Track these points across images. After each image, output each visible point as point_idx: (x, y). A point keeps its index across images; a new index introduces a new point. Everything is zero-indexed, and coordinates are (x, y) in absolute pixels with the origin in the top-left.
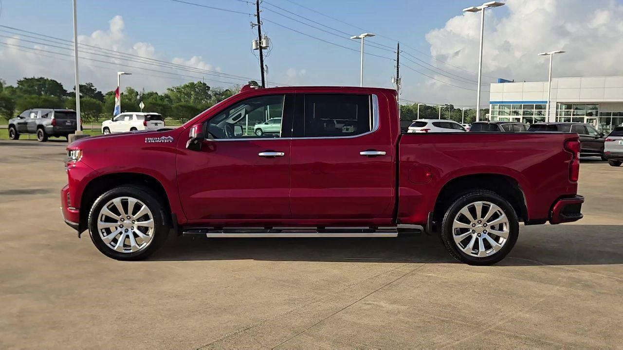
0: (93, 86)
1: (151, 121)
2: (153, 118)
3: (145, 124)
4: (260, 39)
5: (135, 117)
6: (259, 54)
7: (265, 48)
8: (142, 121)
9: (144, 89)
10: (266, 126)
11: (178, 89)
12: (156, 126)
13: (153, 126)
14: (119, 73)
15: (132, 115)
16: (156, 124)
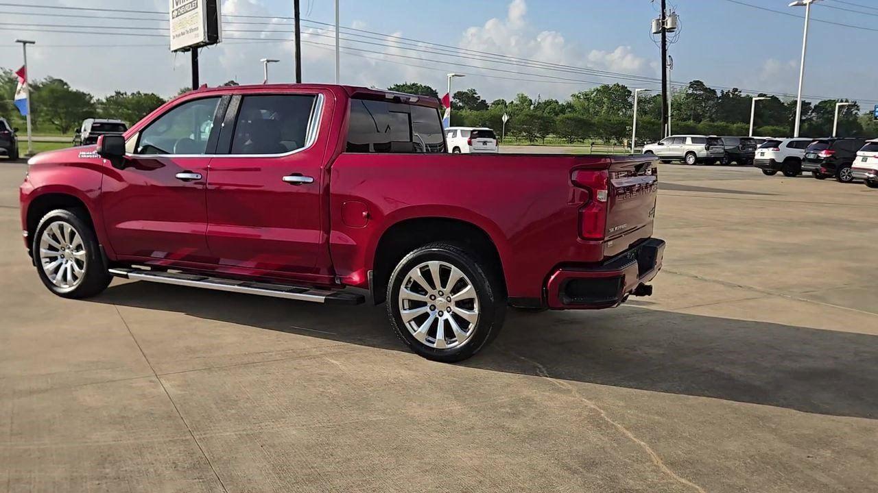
0: (476, 94)
1: (478, 139)
2: (482, 134)
3: (470, 143)
4: (664, 17)
5: (459, 133)
6: (661, 40)
7: (671, 30)
8: (466, 139)
9: (539, 96)
10: (660, 147)
11: (586, 95)
12: (485, 146)
13: (479, 146)
14: (450, 75)
15: (456, 130)
16: (485, 143)
